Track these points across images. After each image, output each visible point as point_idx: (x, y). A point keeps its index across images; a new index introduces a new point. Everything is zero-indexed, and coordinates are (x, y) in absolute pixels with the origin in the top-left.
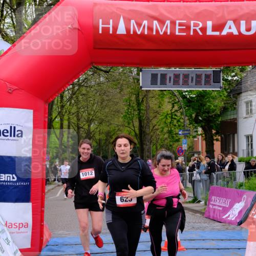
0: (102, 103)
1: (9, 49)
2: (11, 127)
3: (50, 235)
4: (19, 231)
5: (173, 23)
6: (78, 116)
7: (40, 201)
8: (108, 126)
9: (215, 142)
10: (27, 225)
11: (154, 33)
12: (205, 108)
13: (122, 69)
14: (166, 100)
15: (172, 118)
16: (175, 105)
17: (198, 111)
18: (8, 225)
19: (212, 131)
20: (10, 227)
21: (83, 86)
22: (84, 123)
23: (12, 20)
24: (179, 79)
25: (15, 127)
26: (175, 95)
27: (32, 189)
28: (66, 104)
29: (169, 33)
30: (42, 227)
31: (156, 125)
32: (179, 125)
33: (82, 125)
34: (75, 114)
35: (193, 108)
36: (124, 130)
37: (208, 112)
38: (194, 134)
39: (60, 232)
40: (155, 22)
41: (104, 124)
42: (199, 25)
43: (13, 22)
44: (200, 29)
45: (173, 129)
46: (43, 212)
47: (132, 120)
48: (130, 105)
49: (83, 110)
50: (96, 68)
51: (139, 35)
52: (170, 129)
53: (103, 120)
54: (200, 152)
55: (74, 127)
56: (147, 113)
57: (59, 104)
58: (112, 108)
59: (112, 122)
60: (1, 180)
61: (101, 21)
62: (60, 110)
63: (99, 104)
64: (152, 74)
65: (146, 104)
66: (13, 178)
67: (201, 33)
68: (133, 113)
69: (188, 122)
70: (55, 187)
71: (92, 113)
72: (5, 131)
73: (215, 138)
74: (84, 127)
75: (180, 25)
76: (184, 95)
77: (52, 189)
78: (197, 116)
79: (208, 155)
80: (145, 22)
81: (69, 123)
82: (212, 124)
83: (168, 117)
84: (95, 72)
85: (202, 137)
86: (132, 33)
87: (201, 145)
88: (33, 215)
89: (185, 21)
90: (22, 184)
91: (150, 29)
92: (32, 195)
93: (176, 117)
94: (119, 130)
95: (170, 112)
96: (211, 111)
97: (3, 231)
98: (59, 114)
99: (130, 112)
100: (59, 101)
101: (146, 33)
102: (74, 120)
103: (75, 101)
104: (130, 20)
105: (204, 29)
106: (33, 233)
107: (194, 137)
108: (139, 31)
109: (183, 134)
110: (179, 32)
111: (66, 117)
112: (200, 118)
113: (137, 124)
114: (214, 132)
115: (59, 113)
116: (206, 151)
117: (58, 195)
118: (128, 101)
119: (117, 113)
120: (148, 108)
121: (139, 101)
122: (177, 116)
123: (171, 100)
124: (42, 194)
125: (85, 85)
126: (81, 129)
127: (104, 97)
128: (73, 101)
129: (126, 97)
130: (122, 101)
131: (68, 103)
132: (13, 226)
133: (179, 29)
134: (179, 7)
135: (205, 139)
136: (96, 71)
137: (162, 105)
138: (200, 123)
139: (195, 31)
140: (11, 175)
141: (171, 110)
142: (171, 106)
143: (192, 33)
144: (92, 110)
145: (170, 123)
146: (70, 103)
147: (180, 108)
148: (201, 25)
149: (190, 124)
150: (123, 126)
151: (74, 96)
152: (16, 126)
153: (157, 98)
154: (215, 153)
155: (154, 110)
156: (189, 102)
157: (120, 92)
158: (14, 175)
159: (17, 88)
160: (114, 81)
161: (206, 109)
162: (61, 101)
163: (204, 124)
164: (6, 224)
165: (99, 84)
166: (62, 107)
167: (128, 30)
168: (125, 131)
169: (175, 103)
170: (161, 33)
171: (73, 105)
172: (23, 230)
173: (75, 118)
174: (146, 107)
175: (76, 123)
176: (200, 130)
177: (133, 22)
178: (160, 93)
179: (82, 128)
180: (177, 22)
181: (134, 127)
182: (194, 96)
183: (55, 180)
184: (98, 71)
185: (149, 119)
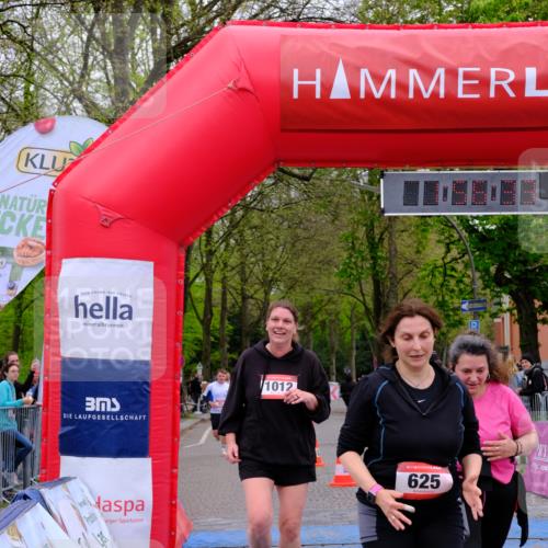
0: (293, 245)
1: (104, 136)
2: (108, 298)
3: (188, 526)
4: (126, 518)
5: (452, 74)
6: (242, 272)
7: (169, 454)
8: (308, 293)
9: (539, 326)
10: (143, 505)
11: (411, 95)
12: (517, 253)
13: (336, 173)
14: (433, 236)
15: (445, 275)
16: (451, 246)
17: (503, 259)
18: (104, 506)
19: (533, 303)
20: (107, 508)
21: (253, 208)
22: (257, 287)
23: (107, 74)
24: (466, 192)
25: (115, 299)
26: (453, 227)
27: (152, 428)
28: (218, 247)
29: (442, 95)
30: (173, 508)
31: (410, 290)
32: (460, 290)
33: (252, 291)
34: (237, 269)
35: (491, 253)
36: (342, 302)
37: (525, 262)
38: (494, 309)
39: (210, 520)
40: (413, 73)
41: (298, 290)
42: (508, 76)
43: (107, 78)
44: (511, 85)
45: (447, 298)
46: (174, 477)
47: (359, 280)
48: (353, 248)
49: (253, 259)
50: (282, 171)
51: (377, 100)
52: (440, 299)
53: (296, 281)
54: (506, 348)
55: (235, 295)
56: (391, 266)
57: (203, 247)
58: (315, 256)
59: (315, 285)
60: (87, 409)
61: (296, 72)
62: (204, 260)
63: (288, 246)
64: (406, 183)
65: (389, 244)
66: (113, 406)
67: (512, 94)
68: (360, 264)
69: (479, 283)
70: (196, 424)
71: (274, 265)
72: (96, 307)
73: (540, 317)
74: (255, 296)
75: (467, 76)
76: (472, 227)
77: (191, 428)
78: (500, 270)
79: (527, 355)
80: (391, 73)
81: (224, 288)
82: (533, 288)
83: (437, 274)
84: (278, 180)
85: (512, 315)
86: (362, 96)
87: (509, 331)
88: (154, 483)
89: (478, 69)
90: (131, 418)
91: (402, 86)
92: (153, 442)
93: (453, 273)
94: (329, 301)
95: (440, 263)
96: (531, 258)
97: (92, 518)
98: (202, 269)
99: (355, 263)
100: (204, 243)
101: (393, 95)
102: (235, 281)
103: (236, 241)
104: (358, 70)
105: (519, 85)
106: (154, 521)
107: (494, 315)
108: (378, 91)
109: (470, 310)
110: (464, 93)
111: (217, 276)
112: (507, 275)
113: (369, 288)
114: (537, 303)
115: (204, 267)
116: (521, 346)
117: (203, 441)
118: (350, 240)
119: (326, 266)
120: (393, 253)
121: (373, 239)
122: (456, 271)
123: (443, 237)
124: (173, 440)
125: (259, 207)
126: (250, 300)
127: (299, 231)
128: (232, 241)
129: (346, 232)
130: (336, 241)
131: (223, 246)
132: (113, 507)
133: (464, 85)
134: (464, 39)
135: (519, 321)
136: (283, 176)
137: (424, 248)
138: (506, 284)
139: (499, 88)
140: (107, 400)
141: (443, 259)
142: (444, 250)
143: (492, 94)
144: (272, 260)
145: (442, 285)
146: (227, 245)
147: (464, 253)
148: (512, 77)
149: (486, 287)
150: (340, 292)
151: (235, 231)
152: (119, 296)
153: (413, 232)
154: (540, 349)
155: (406, 259)
156: (483, 240)
157: (333, 221)
158: (114, 400)
159: (119, 216)
160: (320, 197)
161: (520, 255)
162: (208, 242)
163: (514, 287)
164: (98, 503)
165: (289, 204)
166: (211, 253)
167: (354, 90)
168: (344, 304)
169: (453, 243)
170: (426, 95)
171: (233, 248)
172: (133, 514)
173: (237, 278)
174: (390, 251)
175: (239, 287)
176: (507, 300)
177: (364, 72)
178: (419, 222)
179: (252, 297)
180: (461, 71)
181: (363, 295)
182: (494, 227)
183: (195, 409)
184: (286, 177)
185: (394, 276)
